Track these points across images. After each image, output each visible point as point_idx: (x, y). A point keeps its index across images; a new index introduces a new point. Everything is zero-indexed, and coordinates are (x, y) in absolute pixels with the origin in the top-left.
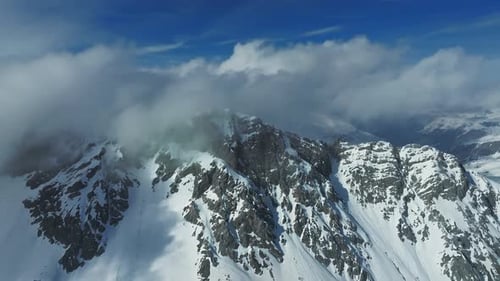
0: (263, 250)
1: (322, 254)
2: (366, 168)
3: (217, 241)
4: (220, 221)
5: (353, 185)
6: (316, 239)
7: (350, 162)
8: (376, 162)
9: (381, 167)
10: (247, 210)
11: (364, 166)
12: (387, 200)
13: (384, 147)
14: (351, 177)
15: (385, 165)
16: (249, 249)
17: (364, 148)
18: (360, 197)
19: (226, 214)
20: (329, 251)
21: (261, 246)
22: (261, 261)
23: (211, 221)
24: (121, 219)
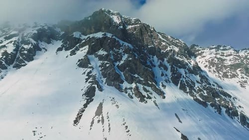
0: (146, 87)
1: (199, 98)
2: (217, 58)
3: (104, 77)
4: (108, 65)
5: (210, 68)
6: (192, 88)
7: (204, 57)
8: (223, 56)
9: (228, 58)
10: (131, 59)
11: (216, 57)
12: (240, 76)
13: (227, 48)
14: (207, 64)
15: (232, 57)
16: (134, 85)
17: (213, 48)
18: (217, 74)
19: (113, 62)
20: (205, 96)
21: (144, 84)
22: (144, 93)
23: (100, 66)
24: (24, 65)
